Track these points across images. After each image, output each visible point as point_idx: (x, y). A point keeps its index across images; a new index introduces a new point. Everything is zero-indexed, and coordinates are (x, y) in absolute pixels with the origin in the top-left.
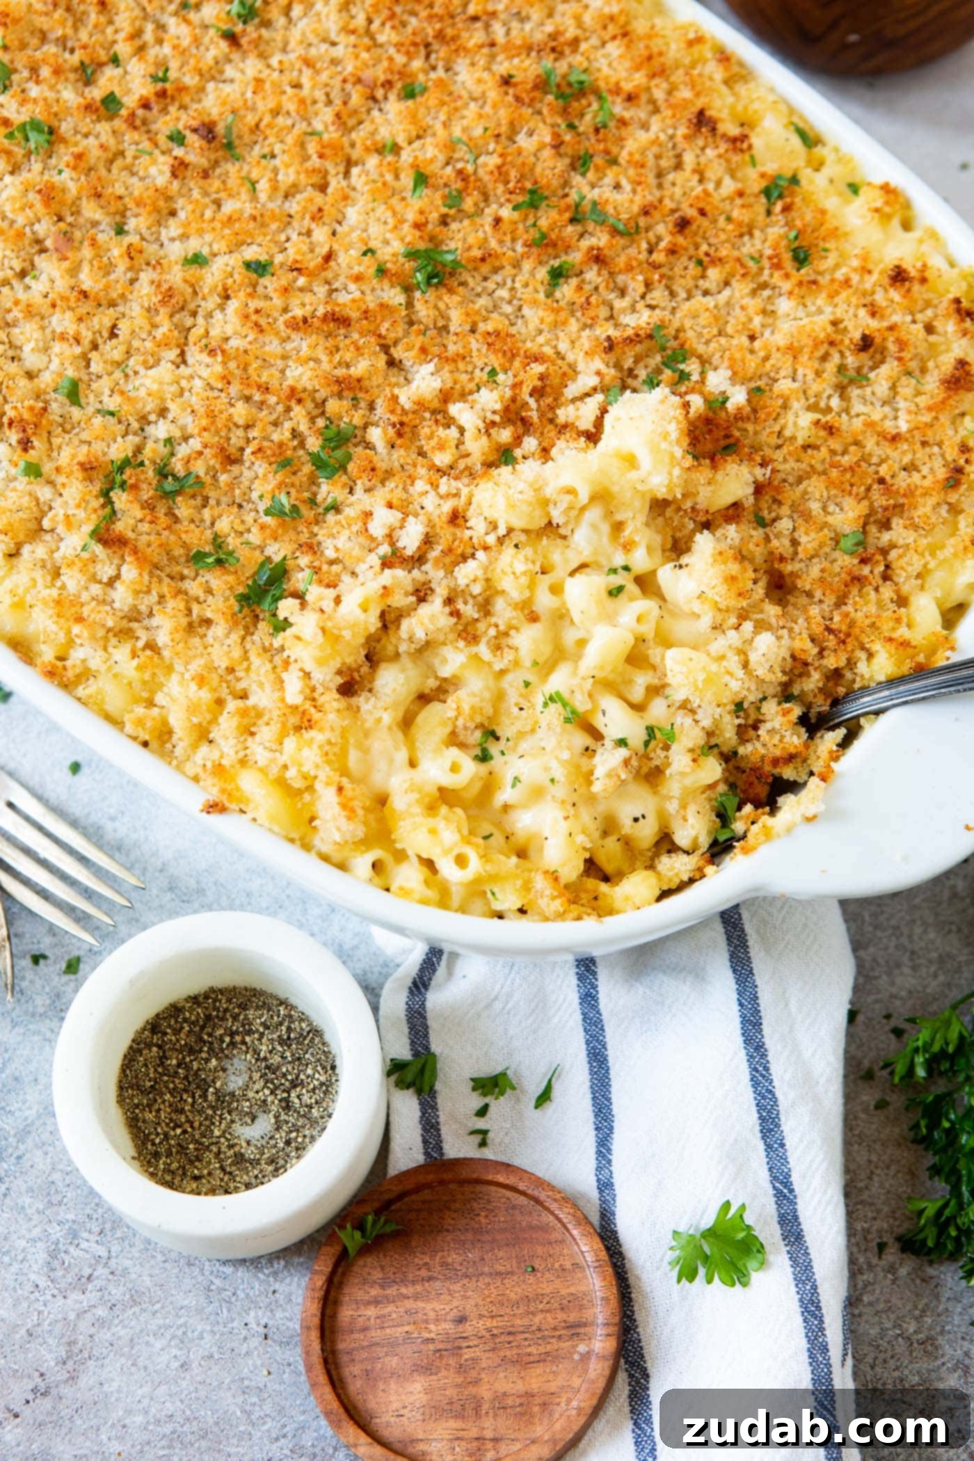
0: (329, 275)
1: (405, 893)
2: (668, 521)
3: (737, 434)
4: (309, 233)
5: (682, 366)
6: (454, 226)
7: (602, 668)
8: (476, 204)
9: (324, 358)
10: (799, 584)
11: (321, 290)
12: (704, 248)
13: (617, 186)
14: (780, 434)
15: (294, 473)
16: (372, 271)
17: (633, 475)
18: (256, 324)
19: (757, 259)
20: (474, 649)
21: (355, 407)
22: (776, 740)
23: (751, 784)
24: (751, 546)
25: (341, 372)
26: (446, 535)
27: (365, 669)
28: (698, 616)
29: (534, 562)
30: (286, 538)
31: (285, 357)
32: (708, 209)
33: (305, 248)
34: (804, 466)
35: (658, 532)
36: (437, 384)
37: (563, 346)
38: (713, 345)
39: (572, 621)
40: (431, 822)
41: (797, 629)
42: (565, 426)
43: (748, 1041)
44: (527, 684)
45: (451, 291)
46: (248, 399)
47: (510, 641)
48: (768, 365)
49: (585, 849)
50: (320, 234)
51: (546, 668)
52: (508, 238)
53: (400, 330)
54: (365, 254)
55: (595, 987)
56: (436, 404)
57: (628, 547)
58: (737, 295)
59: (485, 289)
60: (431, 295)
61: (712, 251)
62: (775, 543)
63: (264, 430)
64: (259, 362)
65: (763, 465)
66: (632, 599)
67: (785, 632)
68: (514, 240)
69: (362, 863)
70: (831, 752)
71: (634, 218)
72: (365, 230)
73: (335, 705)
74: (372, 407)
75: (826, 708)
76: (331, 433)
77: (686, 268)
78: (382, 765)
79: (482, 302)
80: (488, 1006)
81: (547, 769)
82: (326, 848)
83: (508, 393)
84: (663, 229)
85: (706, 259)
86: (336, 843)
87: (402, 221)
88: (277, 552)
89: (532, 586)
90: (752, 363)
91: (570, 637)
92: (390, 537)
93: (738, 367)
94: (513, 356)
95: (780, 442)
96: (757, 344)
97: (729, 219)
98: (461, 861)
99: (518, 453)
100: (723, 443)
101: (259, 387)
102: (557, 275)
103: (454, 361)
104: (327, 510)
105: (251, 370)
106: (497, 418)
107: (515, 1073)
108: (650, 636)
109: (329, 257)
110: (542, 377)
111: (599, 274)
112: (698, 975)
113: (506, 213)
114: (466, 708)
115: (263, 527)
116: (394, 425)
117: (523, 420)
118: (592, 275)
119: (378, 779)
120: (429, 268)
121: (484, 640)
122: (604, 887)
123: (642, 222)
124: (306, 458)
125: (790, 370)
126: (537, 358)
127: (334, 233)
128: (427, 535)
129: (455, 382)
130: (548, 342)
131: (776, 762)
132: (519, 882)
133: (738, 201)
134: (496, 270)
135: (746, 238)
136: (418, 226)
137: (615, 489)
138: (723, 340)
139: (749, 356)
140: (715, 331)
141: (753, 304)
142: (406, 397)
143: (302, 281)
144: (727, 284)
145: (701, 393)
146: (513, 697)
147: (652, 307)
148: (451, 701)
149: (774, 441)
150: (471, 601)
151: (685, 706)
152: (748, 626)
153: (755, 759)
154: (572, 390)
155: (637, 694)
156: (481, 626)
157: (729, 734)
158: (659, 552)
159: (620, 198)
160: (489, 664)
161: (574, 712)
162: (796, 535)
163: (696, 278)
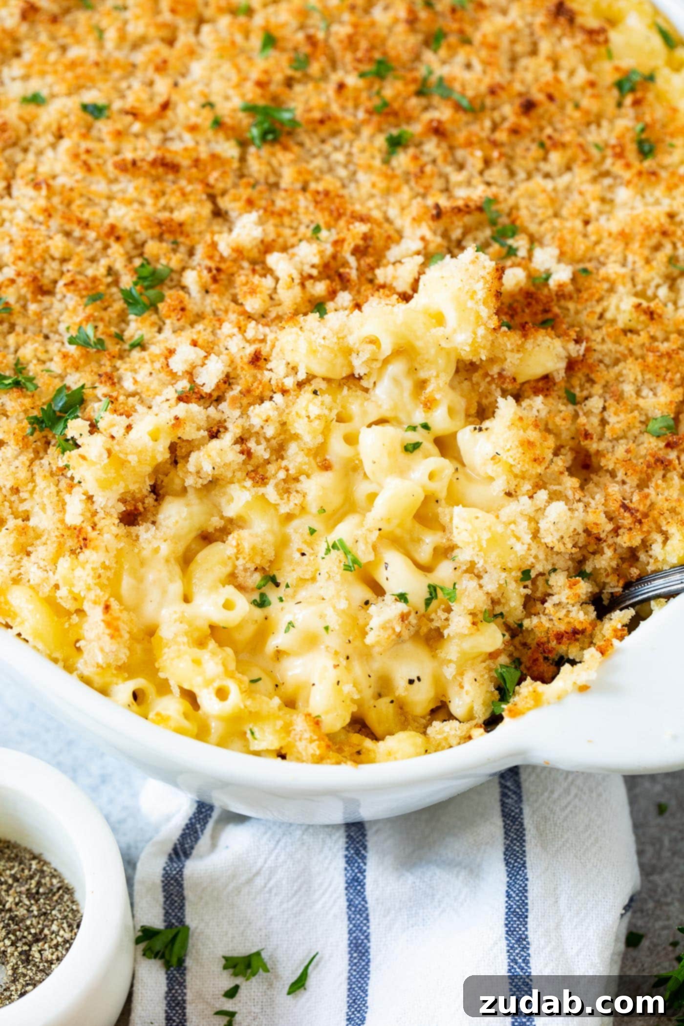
0: (165, 123)
1: (162, 720)
2: (474, 386)
3: (556, 310)
4: (151, 84)
5: (510, 242)
6: (298, 88)
7: (389, 520)
8: (323, 71)
9: (149, 201)
10: (603, 462)
11: (155, 138)
12: (549, 131)
13: (468, 66)
14: (601, 316)
15: (105, 309)
16: (208, 123)
17: (439, 332)
18: (85, 163)
19: (601, 147)
20: (262, 490)
21: (175, 251)
22: (562, 613)
23: (535, 660)
24: (558, 420)
25: (164, 215)
26: (246, 376)
27: (150, 500)
28: (491, 479)
29: (330, 410)
30: (88, 369)
31: (110, 198)
32: (556, 95)
33: (144, 96)
34: (622, 349)
35: (462, 396)
36: (257, 233)
37: (393, 213)
38: (546, 225)
39: (365, 476)
40: (197, 652)
41: (593, 503)
42: (383, 286)
43: (510, 931)
44: (312, 531)
45: (286, 148)
46: (68, 234)
47: (299, 486)
48: (598, 249)
49: (354, 701)
50: (162, 86)
51: (334, 518)
52: (350, 104)
53: (230, 181)
54: (204, 106)
55: (362, 872)
56: (255, 254)
57: (429, 405)
58: (577, 180)
59: (321, 152)
60: (265, 151)
61: (556, 136)
62: (582, 420)
63: (79, 264)
64: (83, 201)
65: (578, 341)
66: (426, 456)
67: (581, 506)
68: (356, 107)
69: (124, 690)
70: (615, 630)
71: (482, 97)
72: (207, 85)
73: (115, 530)
74: (191, 253)
75: (619, 590)
76: (146, 272)
77: (528, 149)
78: (154, 594)
79: (317, 163)
80: (250, 881)
81: (322, 616)
82: (88, 671)
83: (329, 250)
84: (508, 111)
85: (548, 143)
86: (99, 666)
87: (245, 79)
88: (74, 381)
89: (326, 432)
90: (581, 246)
91: (362, 489)
92: (190, 374)
93: (567, 248)
94: (340, 216)
95: (600, 323)
96: (590, 228)
97: (577, 106)
98: (222, 694)
99: (330, 305)
100: (540, 317)
101: (79, 222)
102: (396, 144)
103: (280, 215)
104: (133, 346)
105: (74, 207)
106: (315, 272)
107: (271, 957)
108: (442, 495)
109: (165, 106)
110: (366, 237)
111: (438, 146)
112: (473, 870)
113: (352, 80)
114: (246, 546)
115: (65, 356)
116: (210, 270)
117: (340, 276)
118: (431, 147)
119: (149, 610)
120: (266, 125)
121: (272, 483)
122: (368, 743)
123: (489, 101)
124: (119, 295)
125: (620, 257)
126: (363, 219)
127: (176, 85)
128: (228, 376)
129: (279, 235)
130: (378, 207)
131: (559, 637)
132: (280, 723)
133: (589, 91)
134: (335, 133)
135: (593, 127)
136: (260, 84)
137: (419, 344)
138: (556, 222)
139: (580, 238)
140: (550, 212)
141: (591, 190)
142: (225, 243)
143: (137, 127)
144: (569, 168)
145: (526, 268)
146: (297, 543)
147: (488, 184)
148: (232, 539)
149: (594, 321)
150: (264, 444)
151: (471, 570)
152: (542, 495)
153: (540, 634)
154: (393, 253)
155: (424, 554)
156: (271, 468)
157: (514, 603)
158: (462, 415)
159: (467, 76)
160: (276, 506)
161: (355, 561)
162: (606, 414)
163: (536, 160)
